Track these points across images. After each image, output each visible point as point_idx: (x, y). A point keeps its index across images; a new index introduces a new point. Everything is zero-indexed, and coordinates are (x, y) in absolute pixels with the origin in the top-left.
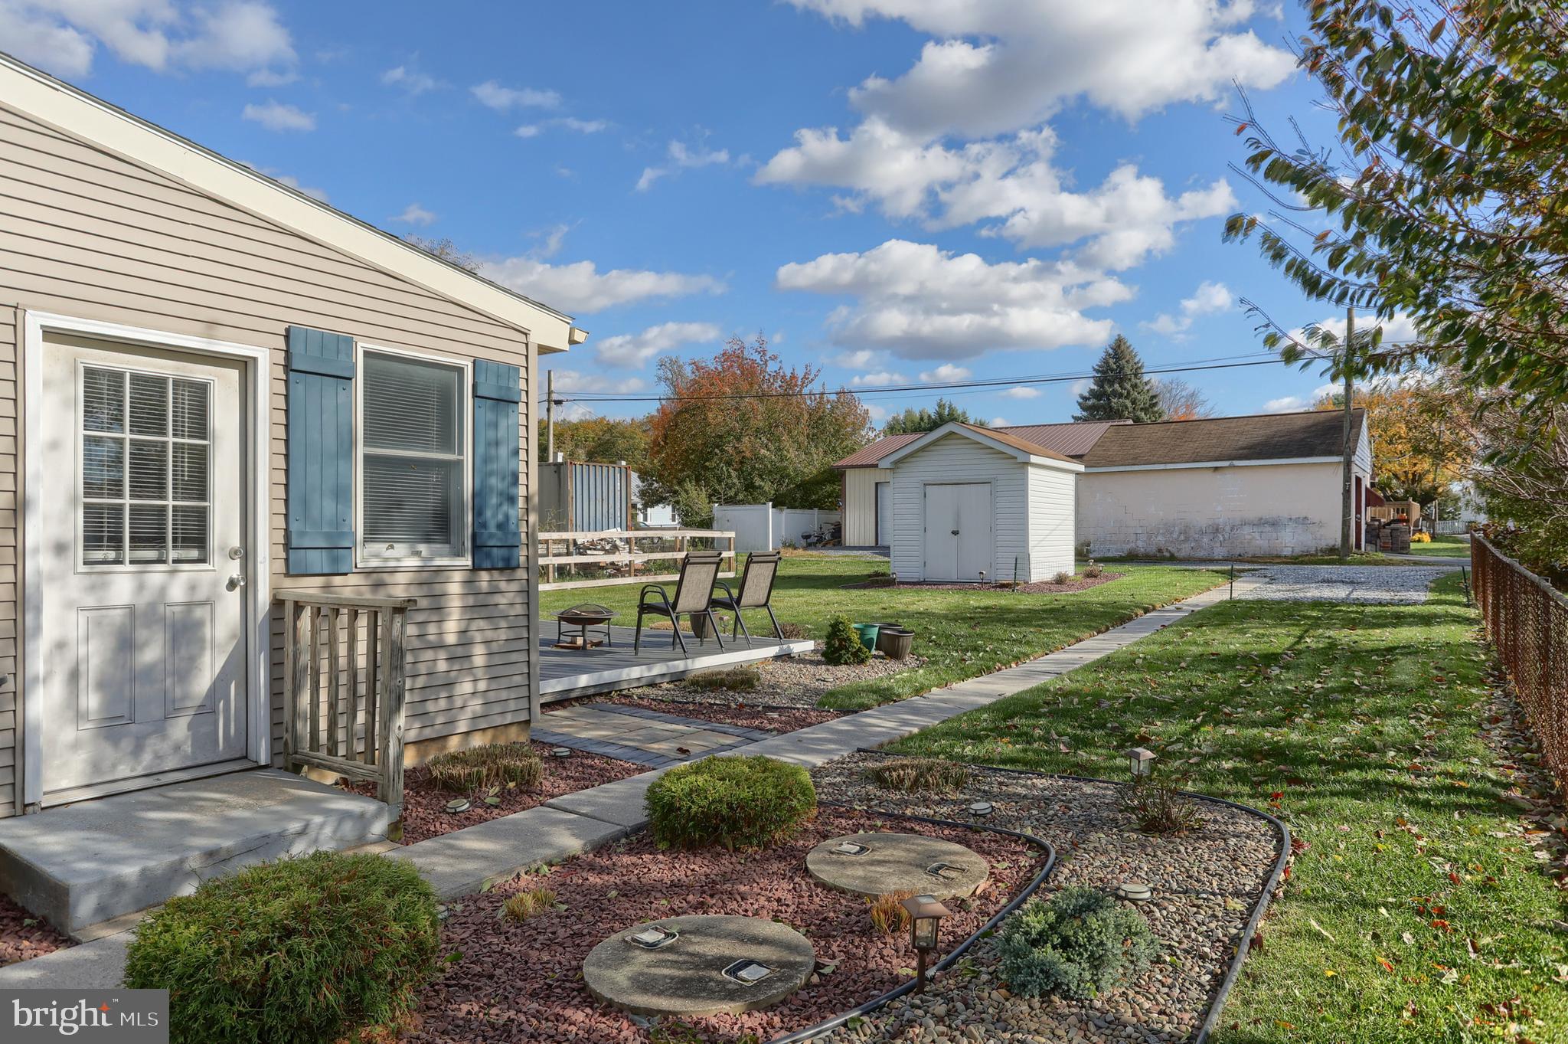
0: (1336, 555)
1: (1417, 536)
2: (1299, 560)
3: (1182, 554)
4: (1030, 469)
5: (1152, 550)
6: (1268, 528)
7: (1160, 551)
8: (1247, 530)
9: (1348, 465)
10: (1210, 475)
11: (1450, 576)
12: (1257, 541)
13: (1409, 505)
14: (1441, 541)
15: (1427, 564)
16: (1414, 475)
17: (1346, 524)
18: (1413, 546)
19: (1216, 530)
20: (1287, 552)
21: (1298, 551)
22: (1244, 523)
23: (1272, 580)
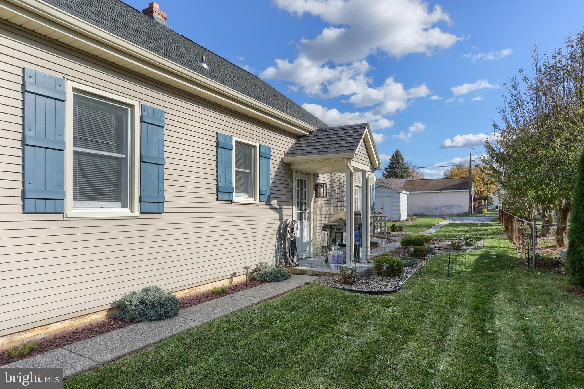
0: (466, 214)
1: (484, 210)
2: (458, 215)
3: (428, 215)
4: (401, 194)
5: (420, 213)
6: (450, 208)
7: (422, 213)
8: (445, 208)
9: (470, 192)
10: (435, 194)
11: (494, 219)
12: (448, 211)
13: (482, 201)
14: (490, 211)
15: (488, 216)
16: (480, 191)
17: (469, 206)
18: (484, 212)
19: (437, 208)
20: (455, 214)
21: (457, 213)
22: (444, 206)
23: (454, 220)
